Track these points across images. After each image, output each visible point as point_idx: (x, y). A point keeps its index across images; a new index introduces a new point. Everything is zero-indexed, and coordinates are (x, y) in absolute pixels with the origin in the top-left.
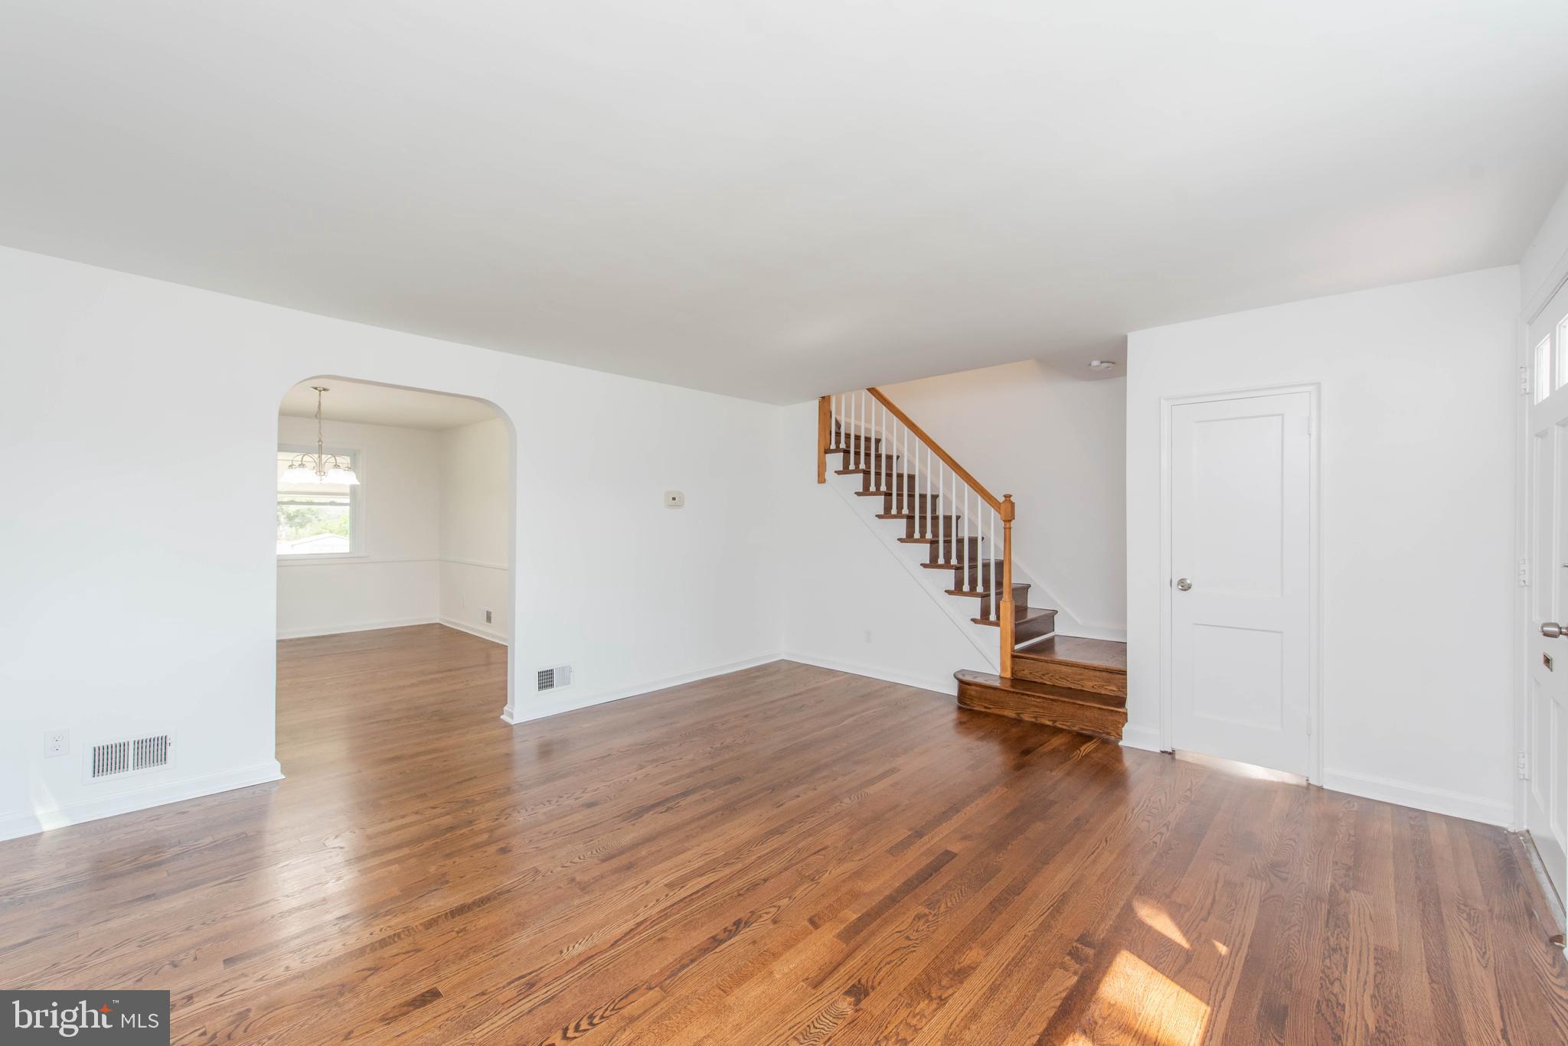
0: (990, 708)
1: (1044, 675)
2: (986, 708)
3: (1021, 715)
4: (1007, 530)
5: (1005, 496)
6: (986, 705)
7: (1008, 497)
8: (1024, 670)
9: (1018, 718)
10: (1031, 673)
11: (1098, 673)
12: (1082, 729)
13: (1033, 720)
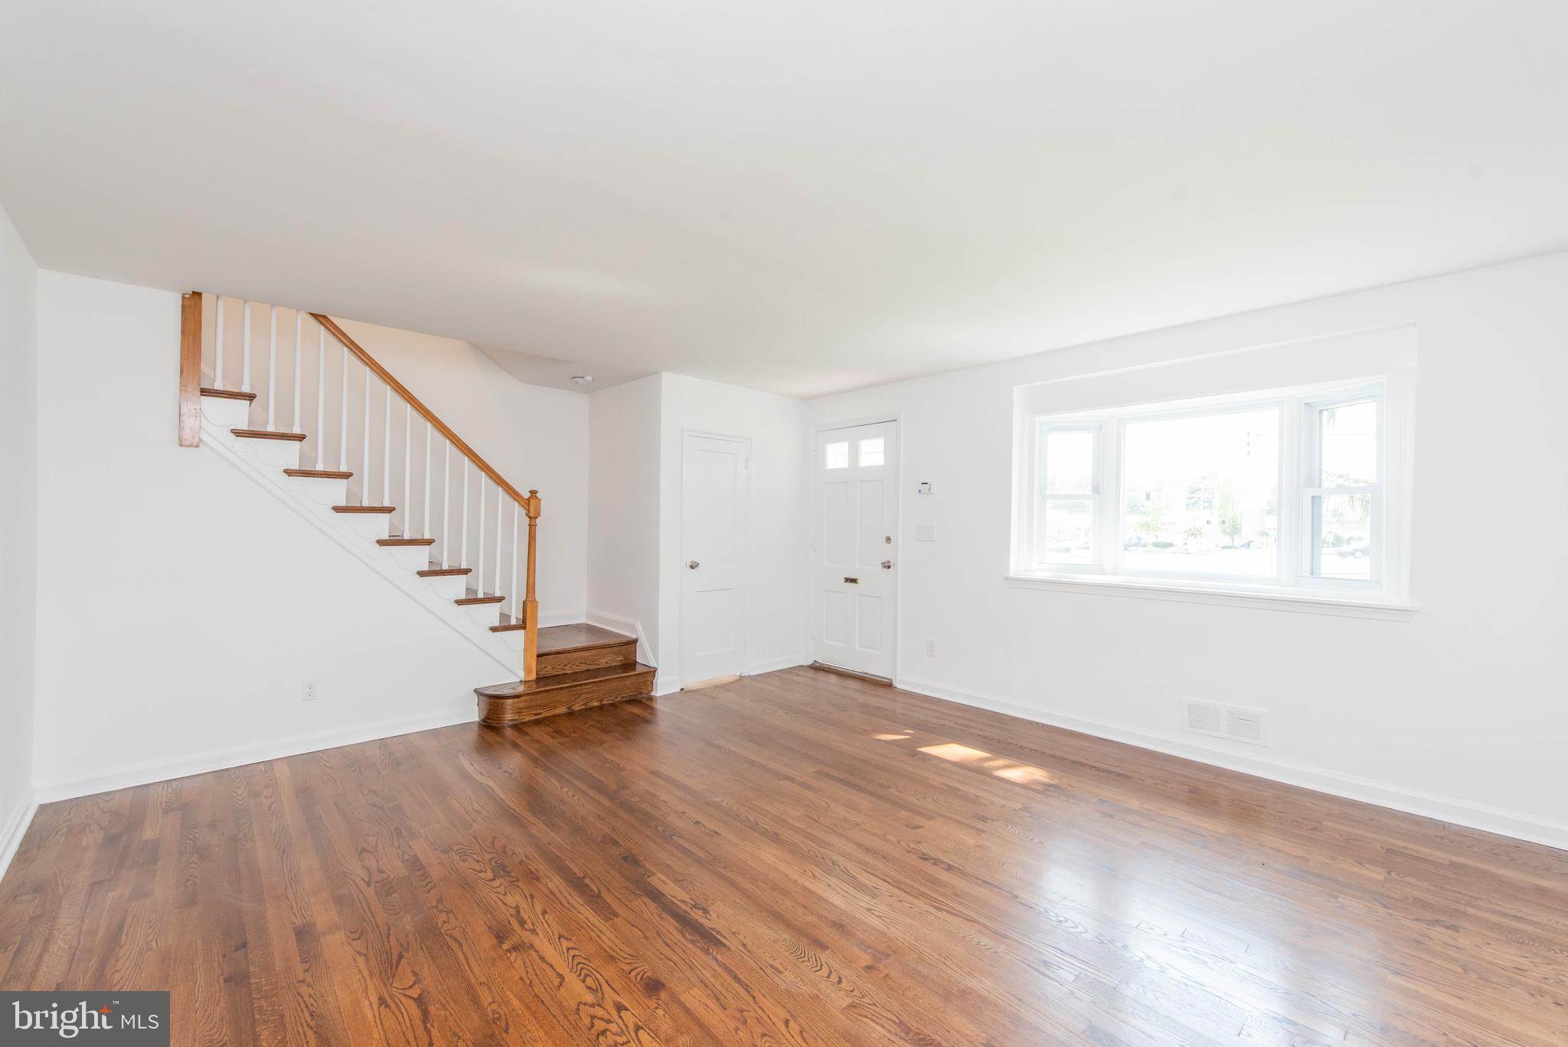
0: (540, 714)
1: (565, 666)
2: (536, 715)
3: (573, 707)
4: (532, 528)
5: (531, 492)
6: (535, 712)
7: (533, 493)
8: (546, 667)
9: (570, 711)
10: (553, 668)
11: (611, 649)
12: (622, 697)
13: (583, 707)
